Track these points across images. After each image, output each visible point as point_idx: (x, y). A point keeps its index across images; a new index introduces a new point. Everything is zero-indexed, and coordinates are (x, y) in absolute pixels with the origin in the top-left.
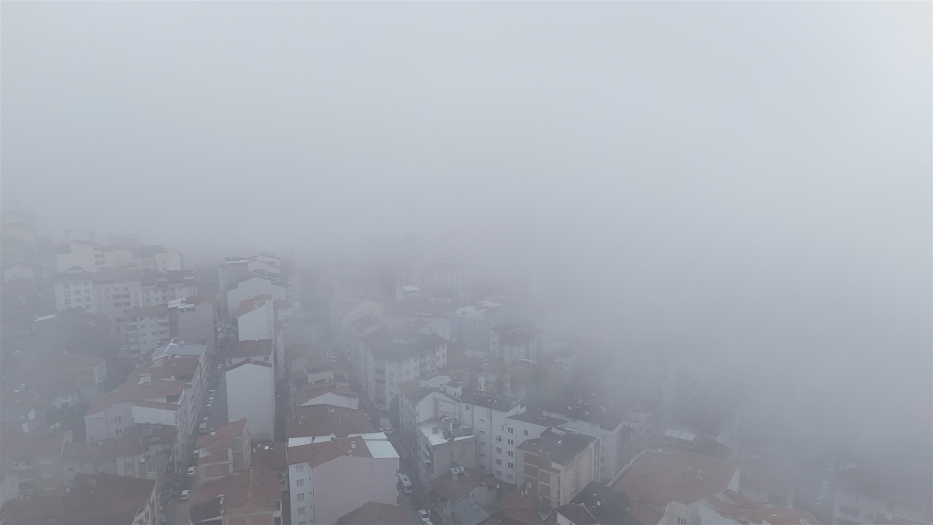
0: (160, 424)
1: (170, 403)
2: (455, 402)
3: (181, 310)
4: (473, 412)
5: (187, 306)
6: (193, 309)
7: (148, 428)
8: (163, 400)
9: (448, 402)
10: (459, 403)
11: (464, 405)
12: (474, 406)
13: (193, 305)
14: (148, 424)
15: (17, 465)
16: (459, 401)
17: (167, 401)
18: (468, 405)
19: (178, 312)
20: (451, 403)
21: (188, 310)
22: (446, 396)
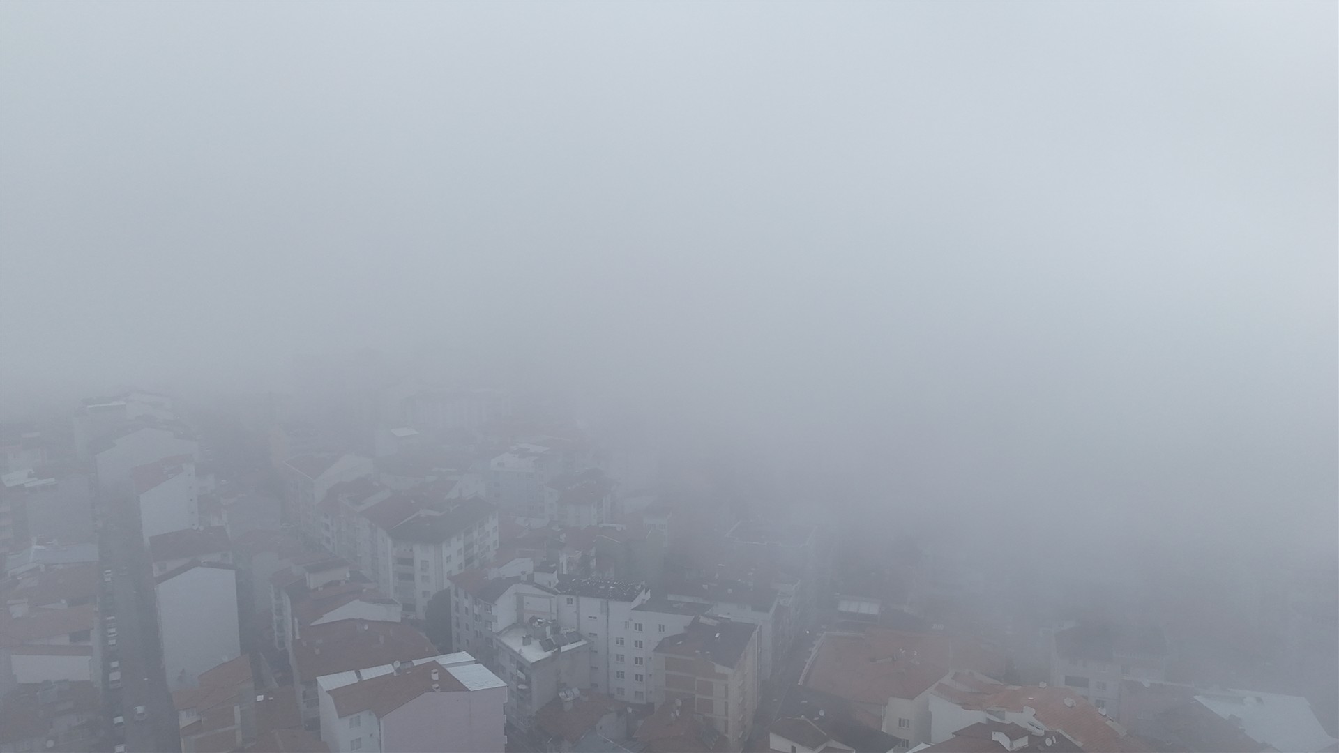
0: (67, 681)
1: (76, 644)
2: (550, 595)
4: (578, 606)
6: (55, 487)
7: (47, 689)
9: (538, 596)
10: (556, 597)
11: (564, 598)
12: (581, 598)
14: (46, 683)
16: (556, 593)
18: (571, 597)
20: (543, 596)
21: (45, 488)
22: (534, 587)
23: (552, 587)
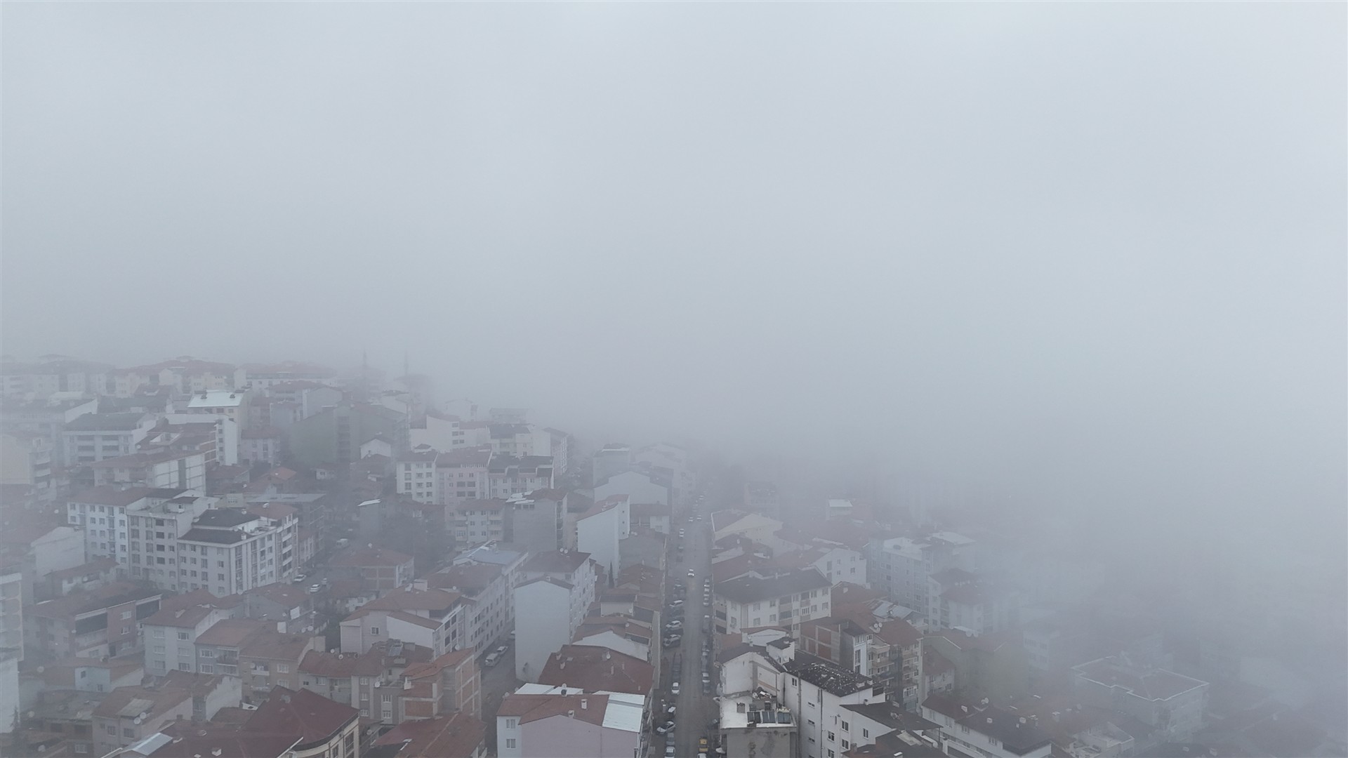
0: (413, 644)
1: (432, 619)
2: (777, 671)
3: (519, 506)
4: (800, 690)
5: (527, 501)
6: (532, 506)
7: (397, 646)
8: (426, 615)
9: (769, 670)
10: (782, 673)
11: (789, 678)
12: (802, 681)
13: (533, 501)
14: (398, 641)
15: (255, 669)
16: (782, 670)
17: (430, 616)
18: (795, 678)
19: (514, 508)
20: (772, 671)
21: (526, 506)
22: (767, 660)
23: (781, 664)
